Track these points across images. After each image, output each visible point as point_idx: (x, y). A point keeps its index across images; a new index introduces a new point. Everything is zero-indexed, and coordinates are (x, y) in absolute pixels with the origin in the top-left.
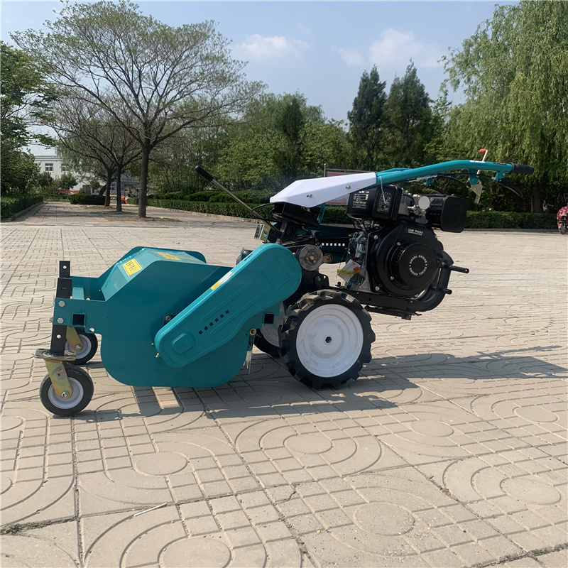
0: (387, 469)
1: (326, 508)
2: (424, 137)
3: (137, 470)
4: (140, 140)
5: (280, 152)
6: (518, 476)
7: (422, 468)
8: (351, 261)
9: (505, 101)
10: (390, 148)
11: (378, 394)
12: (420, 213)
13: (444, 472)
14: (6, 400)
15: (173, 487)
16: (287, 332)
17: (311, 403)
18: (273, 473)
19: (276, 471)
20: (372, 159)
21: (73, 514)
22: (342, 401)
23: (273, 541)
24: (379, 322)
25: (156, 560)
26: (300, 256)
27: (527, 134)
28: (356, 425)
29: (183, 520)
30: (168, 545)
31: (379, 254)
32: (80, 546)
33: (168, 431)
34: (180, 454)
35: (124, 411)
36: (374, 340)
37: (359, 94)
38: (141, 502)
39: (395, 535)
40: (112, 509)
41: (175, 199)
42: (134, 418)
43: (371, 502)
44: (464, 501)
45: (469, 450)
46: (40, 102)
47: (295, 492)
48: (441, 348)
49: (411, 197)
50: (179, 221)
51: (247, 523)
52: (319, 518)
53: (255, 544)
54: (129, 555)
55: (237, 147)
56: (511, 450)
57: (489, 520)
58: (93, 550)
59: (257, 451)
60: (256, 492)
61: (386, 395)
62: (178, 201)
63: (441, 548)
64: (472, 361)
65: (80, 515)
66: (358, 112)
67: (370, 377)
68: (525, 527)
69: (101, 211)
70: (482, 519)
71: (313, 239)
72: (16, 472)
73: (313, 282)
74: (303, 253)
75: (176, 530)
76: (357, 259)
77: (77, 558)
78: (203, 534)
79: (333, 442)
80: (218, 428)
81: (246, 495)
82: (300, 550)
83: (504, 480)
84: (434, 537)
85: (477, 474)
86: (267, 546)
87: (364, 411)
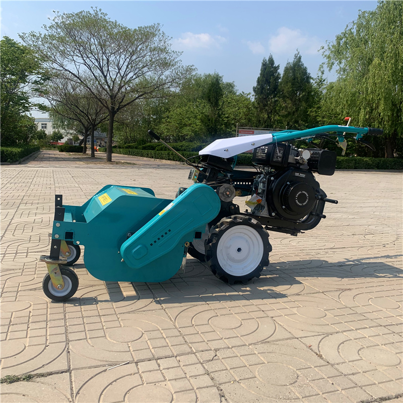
0: (280, 340)
1: (237, 366)
2: (307, 104)
3: (109, 339)
4: (107, 108)
5: (206, 115)
6: (371, 346)
7: (303, 340)
8: (255, 195)
9: (366, 79)
10: (283, 112)
11: (274, 288)
12: (303, 162)
13: (319, 343)
14: (19, 290)
15: (133, 351)
16: (210, 244)
17: (227, 294)
18: (201, 342)
19: (202, 340)
20: (271, 120)
21: (66, 368)
22: (249, 293)
23: (201, 388)
24: (275, 237)
25: (123, 400)
26: (220, 192)
27: (382, 102)
28: (259, 309)
29: (140, 373)
30: (130, 389)
31: (275, 190)
32: (72, 389)
33: (129, 312)
34: (138, 328)
35: (99, 298)
36: (271, 250)
37: (261, 74)
38: (112, 360)
39: (284, 385)
40: (93, 365)
41: (132, 148)
42: (106, 303)
43: (268, 362)
44: (333, 363)
45: (337, 328)
46: (39, 81)
47: (216, 355)
48: (319, 256)
49: (297, 151)
50: (134, 164)
51: (183, 376)
52: (233, 373)
53: (189, 390)
54: (105, 396)
55: (175, 112)
56: (367, 328)
57: (350, 377)
58: (80, 392)
59: (190, 326)
60: (190, 355)
61: (279, 289)
62: (134, 150)
63: (316, 395)
64: (340, 265)
65: (71, 369)
66: (260, 87)
67: (268, 276)
68: (375, 381)
69: (80, 157)
70: (345, 375)
71: (229, 180)
72: (28, 339)
73: (229, 209)
74: (222, 189)
75: (136, 380)
76: (259, 193)
77: (70, 397)
78: (154, 383)
79: (242, 321)
80: (163, 310)
81: (182, 357)
82: (220, 394)
83: (360, 349)
84: (312, 387)
85: (342, 345)
86: (197, 391)
87: (264, 300)
